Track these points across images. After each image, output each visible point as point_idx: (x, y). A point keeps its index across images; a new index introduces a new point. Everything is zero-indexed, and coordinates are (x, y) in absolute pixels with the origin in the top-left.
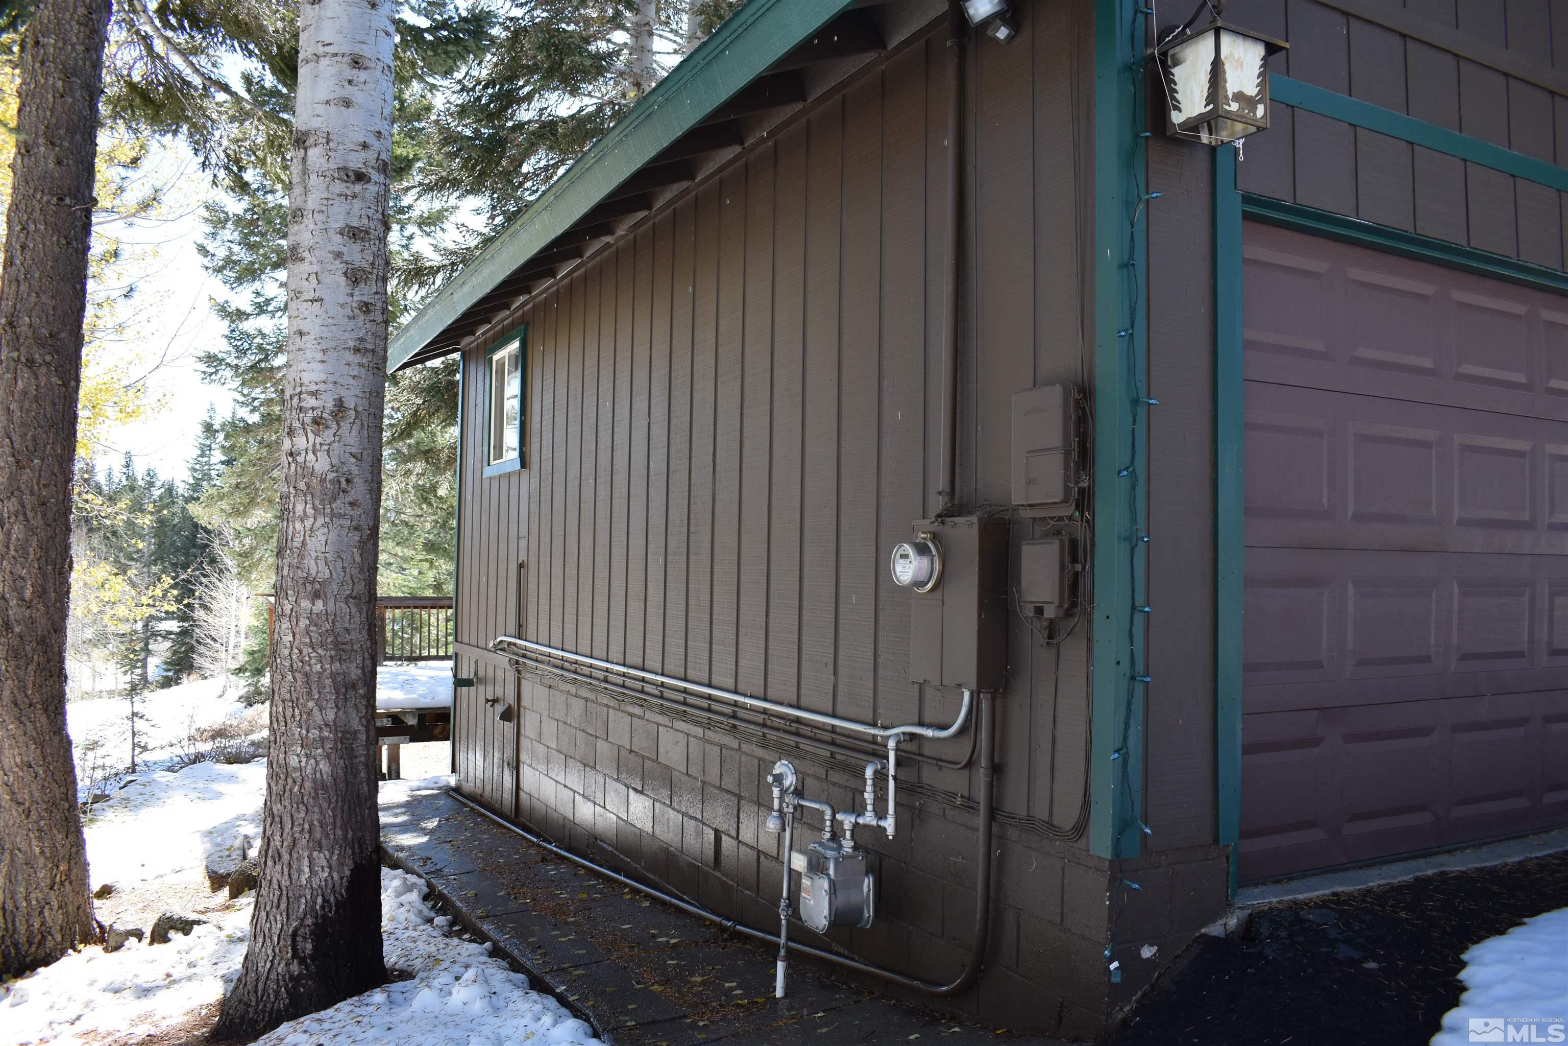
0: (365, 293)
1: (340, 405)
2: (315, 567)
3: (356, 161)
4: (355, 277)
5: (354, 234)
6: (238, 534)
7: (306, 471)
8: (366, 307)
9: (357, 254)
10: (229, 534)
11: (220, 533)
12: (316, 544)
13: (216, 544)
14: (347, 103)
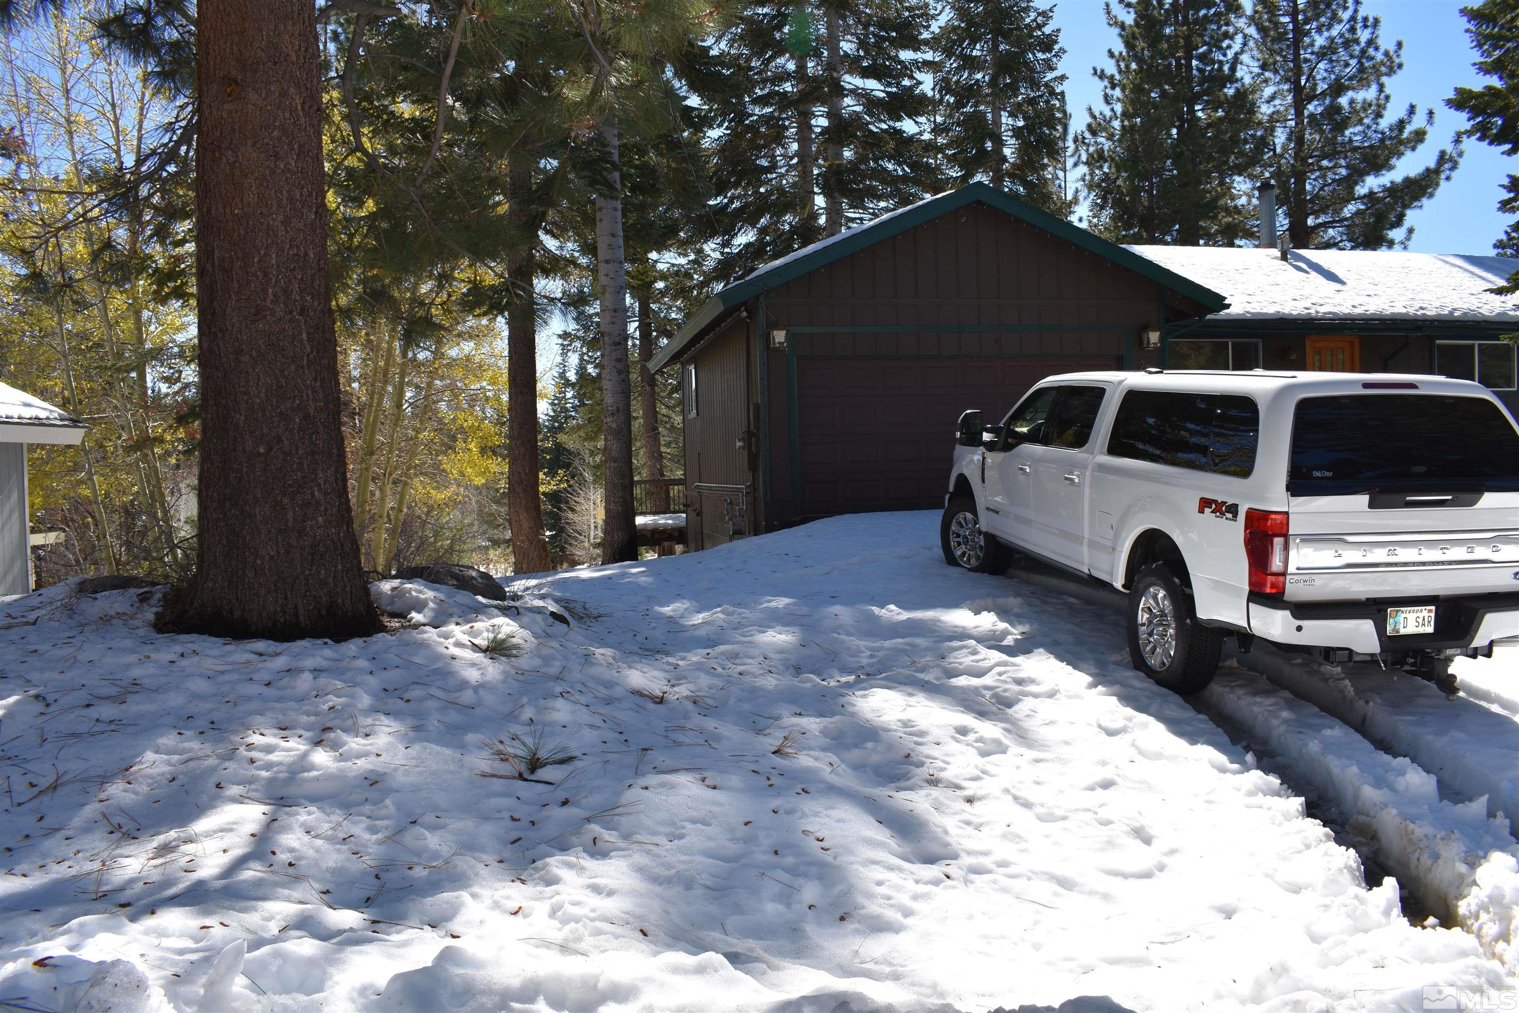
0: (623, 377)
1: (618, 408)
2: (615, 454)
3: (617, 340)
4: (619, 372)
5: (618, 360)
6: (592, 454)
7: (610, 428)
8: (623, 381)
9: (620, 366)
10: (586, 455)
11: (579, 454)
12: (615, 447)
13: (577, 462)
14: (613, 323)
